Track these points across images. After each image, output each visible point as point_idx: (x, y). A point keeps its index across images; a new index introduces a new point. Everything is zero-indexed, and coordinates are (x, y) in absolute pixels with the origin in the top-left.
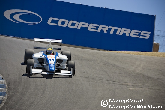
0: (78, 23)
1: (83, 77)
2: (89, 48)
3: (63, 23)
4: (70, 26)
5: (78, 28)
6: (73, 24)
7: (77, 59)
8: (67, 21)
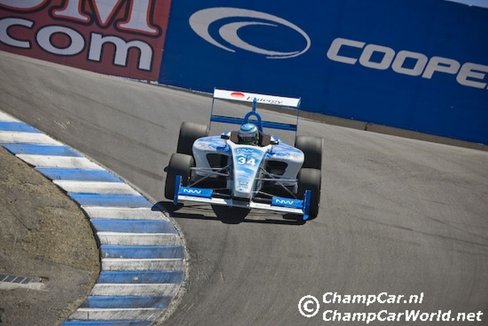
0: (426, 59)
1: (431, 235)
2: (458, 141)
3: (377, 57)
4: (398, 68)
5: (424, 76)
6: (410, 63)
7: (415, 176)
8: (389, 52)
